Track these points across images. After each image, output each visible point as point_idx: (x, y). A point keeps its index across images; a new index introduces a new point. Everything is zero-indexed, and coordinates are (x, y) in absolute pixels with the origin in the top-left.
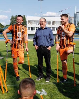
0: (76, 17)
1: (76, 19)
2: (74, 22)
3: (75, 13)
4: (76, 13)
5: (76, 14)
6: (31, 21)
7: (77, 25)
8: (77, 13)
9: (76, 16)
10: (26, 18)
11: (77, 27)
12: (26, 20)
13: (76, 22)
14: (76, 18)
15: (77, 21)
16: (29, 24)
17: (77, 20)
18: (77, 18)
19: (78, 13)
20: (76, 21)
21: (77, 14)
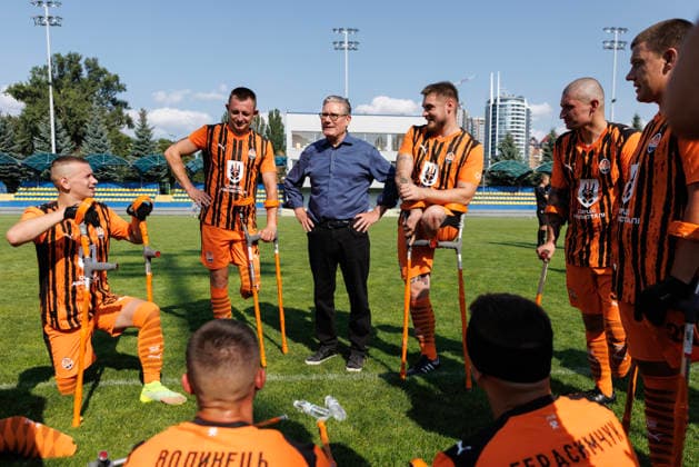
0: (494, 119)
1: (494, 127)
2: (487, 138)
3: (489, 102)
4: (495, 101)
5: (494, 106)
6: (304, 136)
7: (497, 153)
8: (499, 103)
9: (494, 114)
10: (283, 121)
11: (497, 160)
12: (282, 130)
13: (493, 140)
14: (494, 122)
15: (500, 136)
16: (294, 146)
17: (500, 132)
18: (500, 124)
19: (501, 101)
20: (494, 136)
21: (501, 106)
